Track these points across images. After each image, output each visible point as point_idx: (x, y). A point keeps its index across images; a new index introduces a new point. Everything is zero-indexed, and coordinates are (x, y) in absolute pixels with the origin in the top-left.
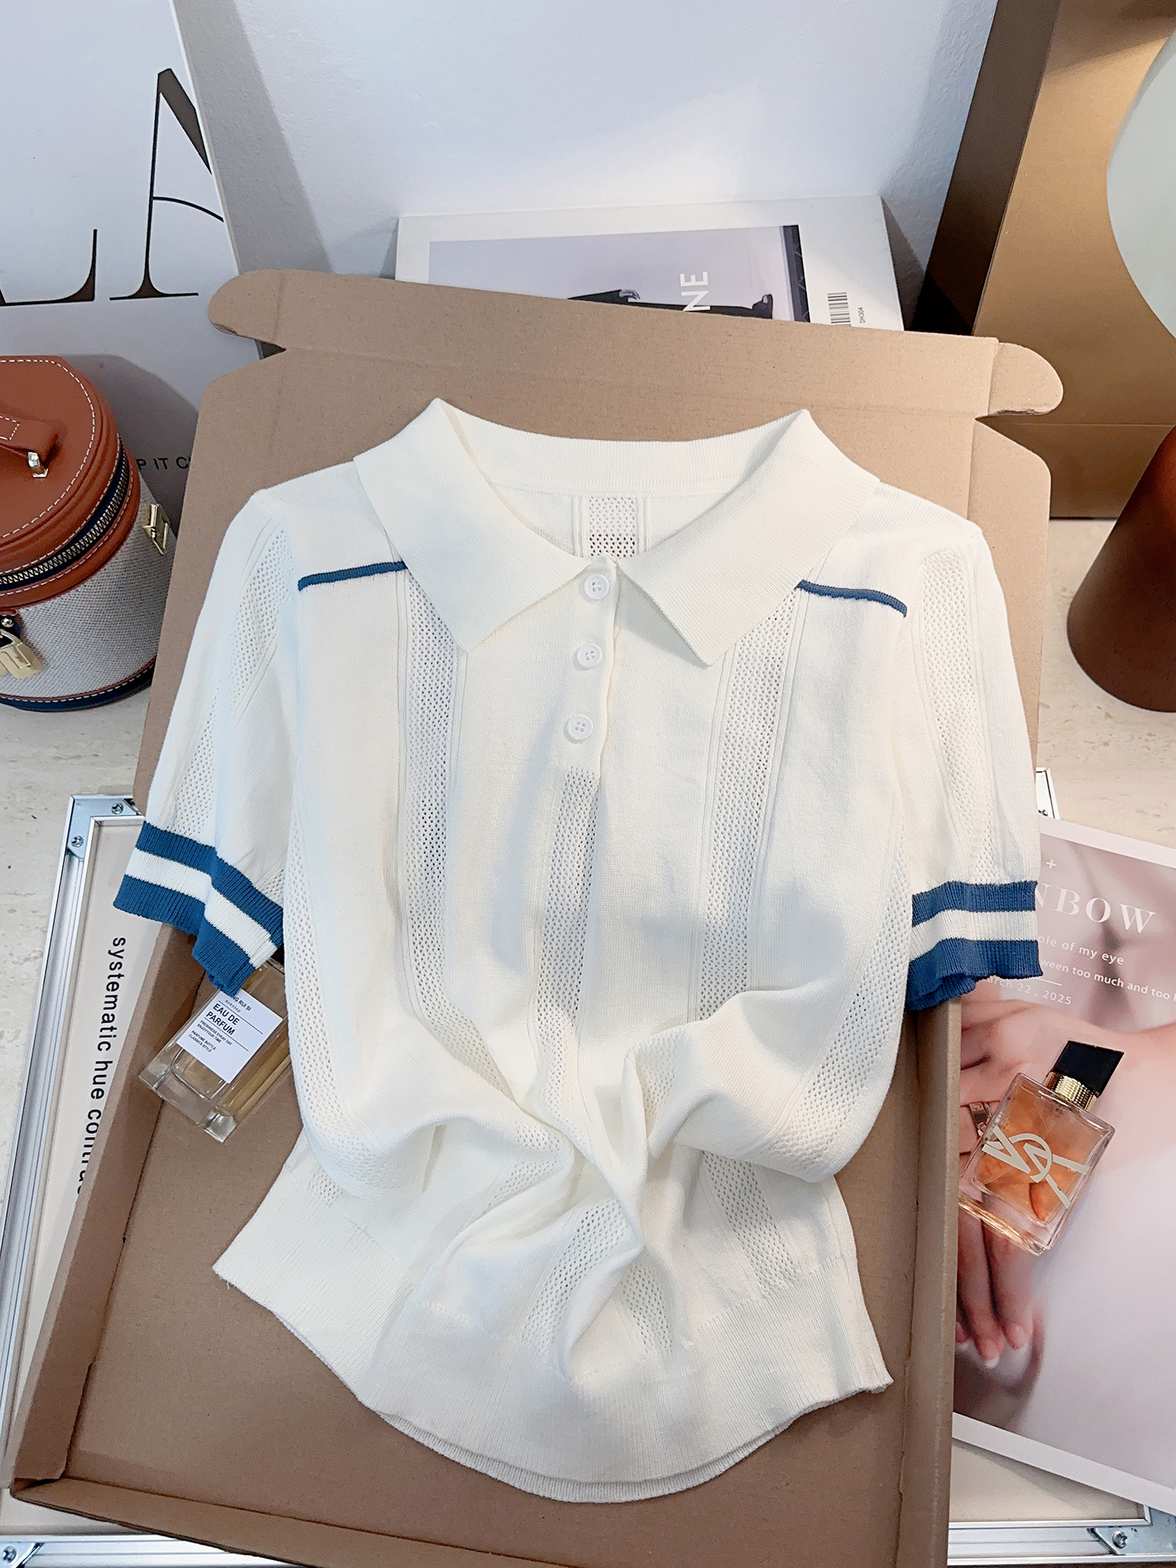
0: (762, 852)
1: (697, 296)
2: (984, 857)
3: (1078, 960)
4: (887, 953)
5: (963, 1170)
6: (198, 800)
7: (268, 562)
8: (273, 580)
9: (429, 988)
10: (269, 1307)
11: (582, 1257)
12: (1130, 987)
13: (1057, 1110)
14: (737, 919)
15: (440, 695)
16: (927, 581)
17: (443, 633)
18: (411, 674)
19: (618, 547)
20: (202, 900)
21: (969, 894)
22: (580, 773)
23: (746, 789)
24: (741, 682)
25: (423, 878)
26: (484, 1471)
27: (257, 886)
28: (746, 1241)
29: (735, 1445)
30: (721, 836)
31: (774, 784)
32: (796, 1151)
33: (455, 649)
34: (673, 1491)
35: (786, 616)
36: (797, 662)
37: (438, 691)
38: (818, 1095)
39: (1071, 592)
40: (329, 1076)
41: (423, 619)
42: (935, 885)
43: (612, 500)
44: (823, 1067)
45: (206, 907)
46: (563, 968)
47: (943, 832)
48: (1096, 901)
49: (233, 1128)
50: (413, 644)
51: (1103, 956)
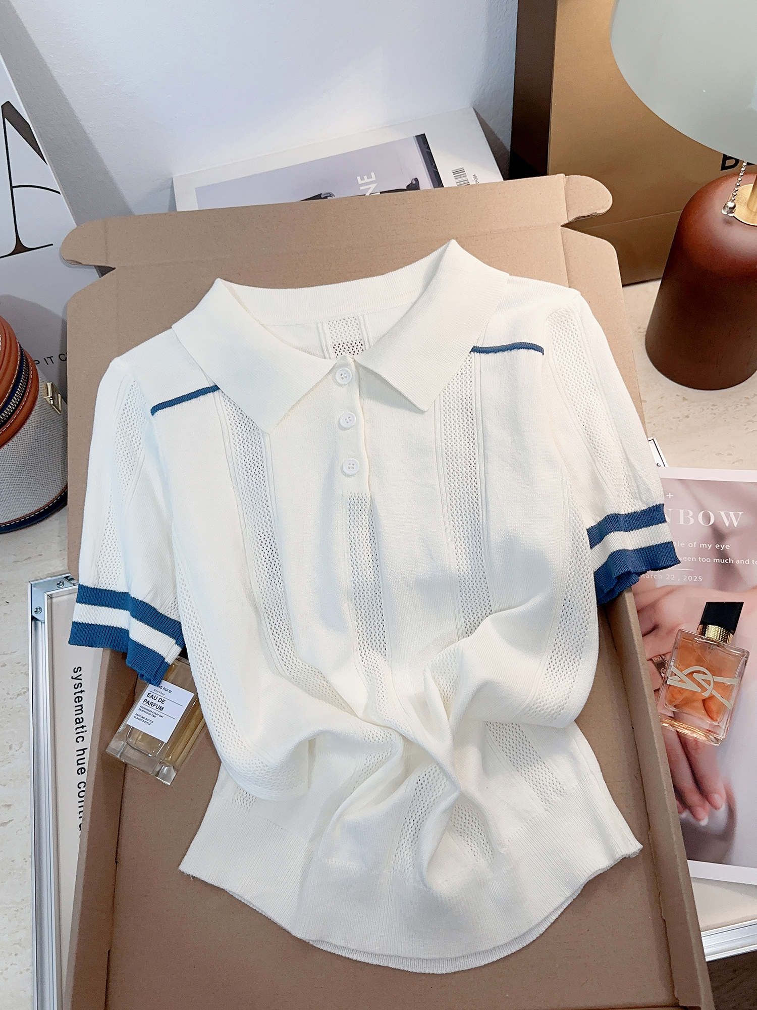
0: (484, 521)
1: (370, 188)
2: (626, 495)
3: (700, 552)
4: (578, 568)
5: (657, 700)
6: (112, 564)
8: (135, 413)
9: (287, 656)
10: (222, 886)
11: (422, 807)
12: (738, 562)
13: (709, 648)
14: (477, 567)
15: (257, 464)
16: (552, 331)
17: (251, 425)
18: (236, 455)
19: (353, 349)
20: (126, 628)
21: (622, 522)
22: (357, 496)
23: (466, 484)
24: (448, 417)
25: (269, 584)
26: (386, 965)
27: (159, 611)
28: (527, 776)
29: (549, 911)
31: (483, 477)
32: (547, 709)
33: (260, 433)
34: (514, 951)
35: (468, 371)
36: (481, 397)
37: (255, 462)
38: (553, 671)
39: (644, 329)
40: (232, 724)
41: (236, 419)
42: (599, 519)
43: (342, 320)
44: (553, 652)
45: (130, 631)
46: (372, 624)
47: (597, 484)
48: (703, 513)
49: (175, 774)
50: (233, 436)
51: (716, 546)
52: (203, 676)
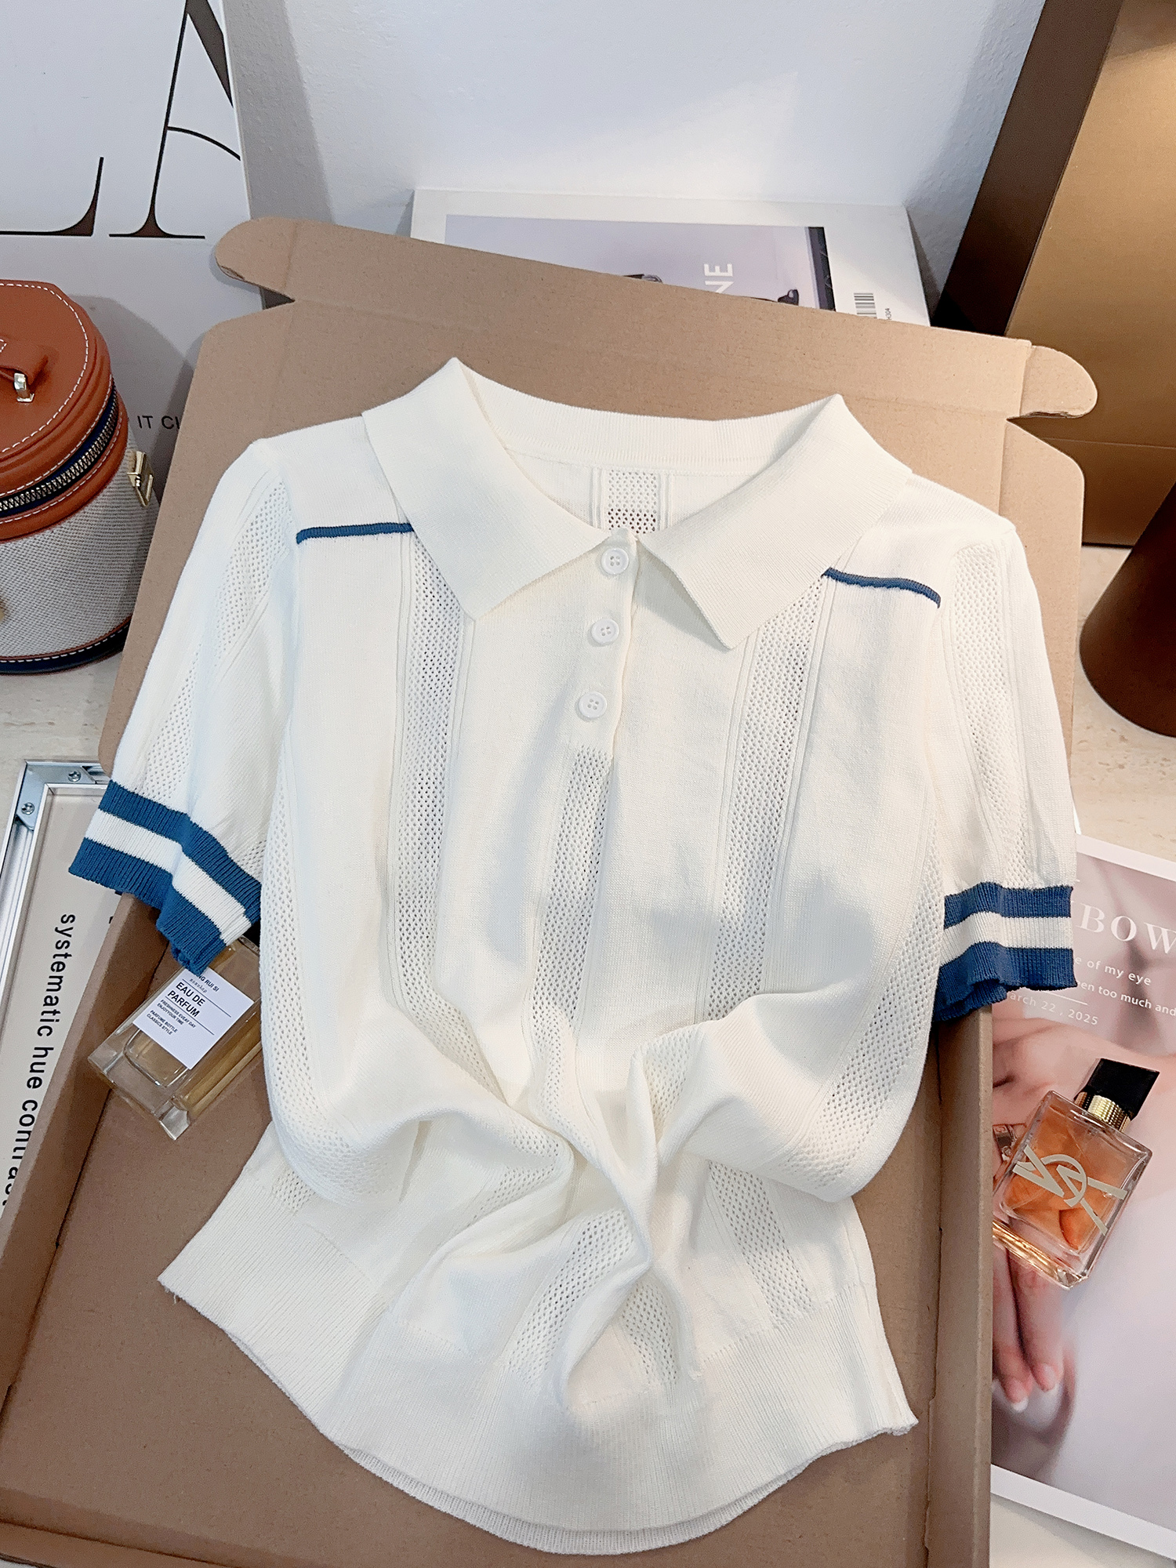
0: (784, 843)
1: (719, 286)
2: (1017, 860)
3: (1104, 979)
4: (917, 955)
5: (994, 1195)
6: (171, 763)
7: (264, 514)
8: (268, 534)
9: (414, 979)
10: (222, 1325)
11: (581, 1273)
12: (1158, 1009)
13: (1090, 1131)
15: (443, 663)
16: (959, 575)
17: (448, 601)
19: (638, 524)
20: (168, 871)
21: (1002, 899)
22: (591, 753)
23: (767, 779)
24: (764, 668)
25: (416, 857)
27: (232, 856)
28: (756, 1266)
29: (744, 1491)
30: (739, 827)
31: (798, 774)
32: (817, 1165)
33: (462, 617)
34: (674, 1542)
35: (812, 603)
36: (823, 649)
37: (442, 659)
38: (838, 1108)
40: (303, 1067)
41: (428, 585)
42: (966, 887)
43: (633, 475)
44: (844, 1077)
45: (175, 876)
47: (975, 831)
48: (1121, 919)
49: (187, 1126)
50: (416, 610)
51: (1130, 976)
52: (277, 976)
